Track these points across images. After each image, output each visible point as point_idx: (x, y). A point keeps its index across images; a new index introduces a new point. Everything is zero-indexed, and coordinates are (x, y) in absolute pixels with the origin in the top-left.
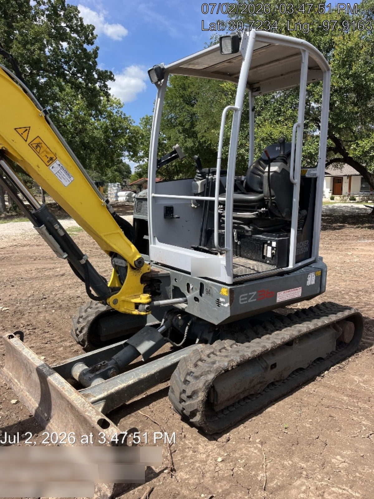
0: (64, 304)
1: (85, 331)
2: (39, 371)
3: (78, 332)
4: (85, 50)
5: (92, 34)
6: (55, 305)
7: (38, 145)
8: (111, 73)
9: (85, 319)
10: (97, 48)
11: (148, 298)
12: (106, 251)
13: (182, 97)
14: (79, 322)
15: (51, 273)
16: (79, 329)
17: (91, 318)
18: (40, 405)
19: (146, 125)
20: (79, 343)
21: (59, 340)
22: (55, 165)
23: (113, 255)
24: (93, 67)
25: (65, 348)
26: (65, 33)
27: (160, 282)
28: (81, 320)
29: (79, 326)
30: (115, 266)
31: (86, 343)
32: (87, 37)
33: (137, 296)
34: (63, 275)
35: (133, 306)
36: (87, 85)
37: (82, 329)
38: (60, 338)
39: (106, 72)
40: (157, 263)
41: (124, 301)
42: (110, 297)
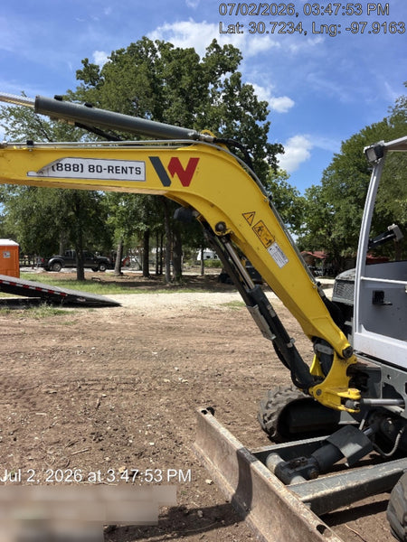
0: (240, 383)
1: (274, 419)
2: (239, 455)
3: (266, 418)
4: (257, 126)
5: (265, 110)
6: (230, 383)
7: (260, 229)
8: (281, 146)
9: (274, 405)
10: (269, 123)
11: (357, 394)
12: (309, 336)
13: (356, 165)
14: (267, 408)
15: (221, 348)
16: (268, 415)
17: (282, 405)
18: (237, 491)
19: (312, 196)
20: (265, 430)
21: (241, 423)
22: (273, 247)
23: (317, 340)
24: (263, 142)
25: (249, 432)
26: (240, 112)
27: (368, 376)
28: (270, 405)
29: (269, 412)
30: (317, 352)
31: (275, 432)
32: (259, 114)
33: (342, 390)
34: (233, 352)
35: (339, 401)
36: (256, 159)
37: (272, 415)
38: (242, 421)
39: (276, 145)
40: (362, 354)
41: (328, 393)
42: (313, 386)
